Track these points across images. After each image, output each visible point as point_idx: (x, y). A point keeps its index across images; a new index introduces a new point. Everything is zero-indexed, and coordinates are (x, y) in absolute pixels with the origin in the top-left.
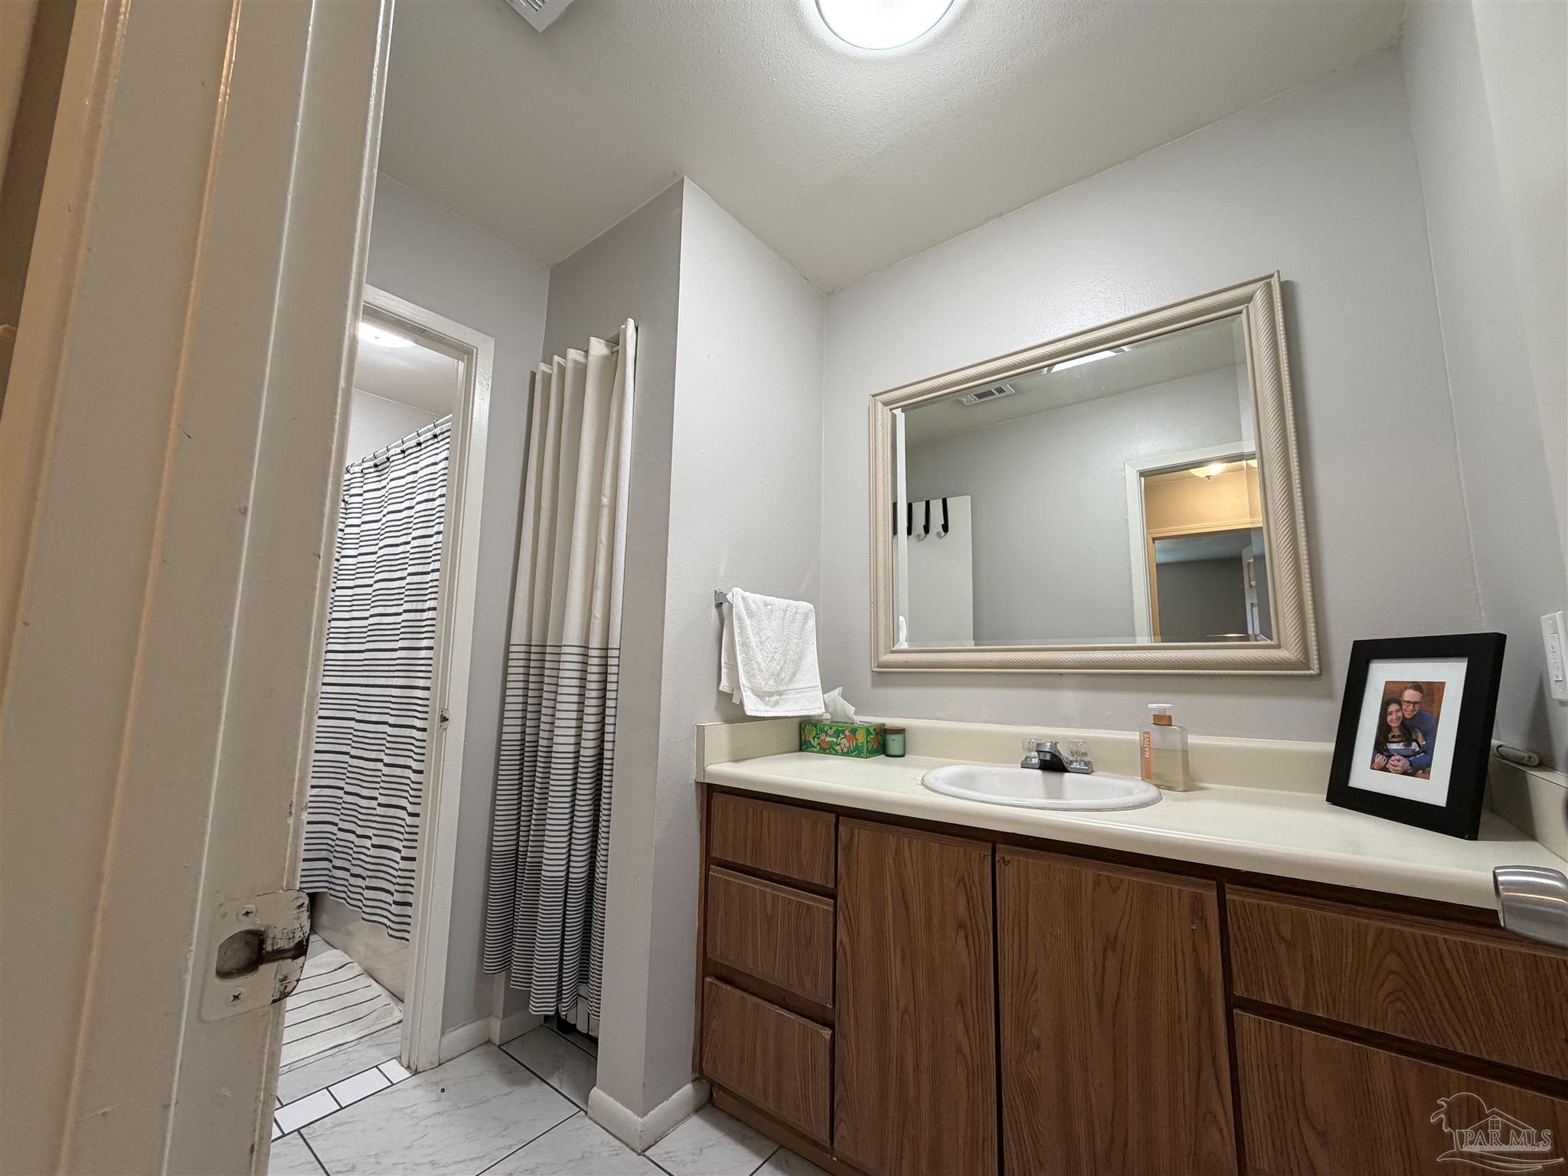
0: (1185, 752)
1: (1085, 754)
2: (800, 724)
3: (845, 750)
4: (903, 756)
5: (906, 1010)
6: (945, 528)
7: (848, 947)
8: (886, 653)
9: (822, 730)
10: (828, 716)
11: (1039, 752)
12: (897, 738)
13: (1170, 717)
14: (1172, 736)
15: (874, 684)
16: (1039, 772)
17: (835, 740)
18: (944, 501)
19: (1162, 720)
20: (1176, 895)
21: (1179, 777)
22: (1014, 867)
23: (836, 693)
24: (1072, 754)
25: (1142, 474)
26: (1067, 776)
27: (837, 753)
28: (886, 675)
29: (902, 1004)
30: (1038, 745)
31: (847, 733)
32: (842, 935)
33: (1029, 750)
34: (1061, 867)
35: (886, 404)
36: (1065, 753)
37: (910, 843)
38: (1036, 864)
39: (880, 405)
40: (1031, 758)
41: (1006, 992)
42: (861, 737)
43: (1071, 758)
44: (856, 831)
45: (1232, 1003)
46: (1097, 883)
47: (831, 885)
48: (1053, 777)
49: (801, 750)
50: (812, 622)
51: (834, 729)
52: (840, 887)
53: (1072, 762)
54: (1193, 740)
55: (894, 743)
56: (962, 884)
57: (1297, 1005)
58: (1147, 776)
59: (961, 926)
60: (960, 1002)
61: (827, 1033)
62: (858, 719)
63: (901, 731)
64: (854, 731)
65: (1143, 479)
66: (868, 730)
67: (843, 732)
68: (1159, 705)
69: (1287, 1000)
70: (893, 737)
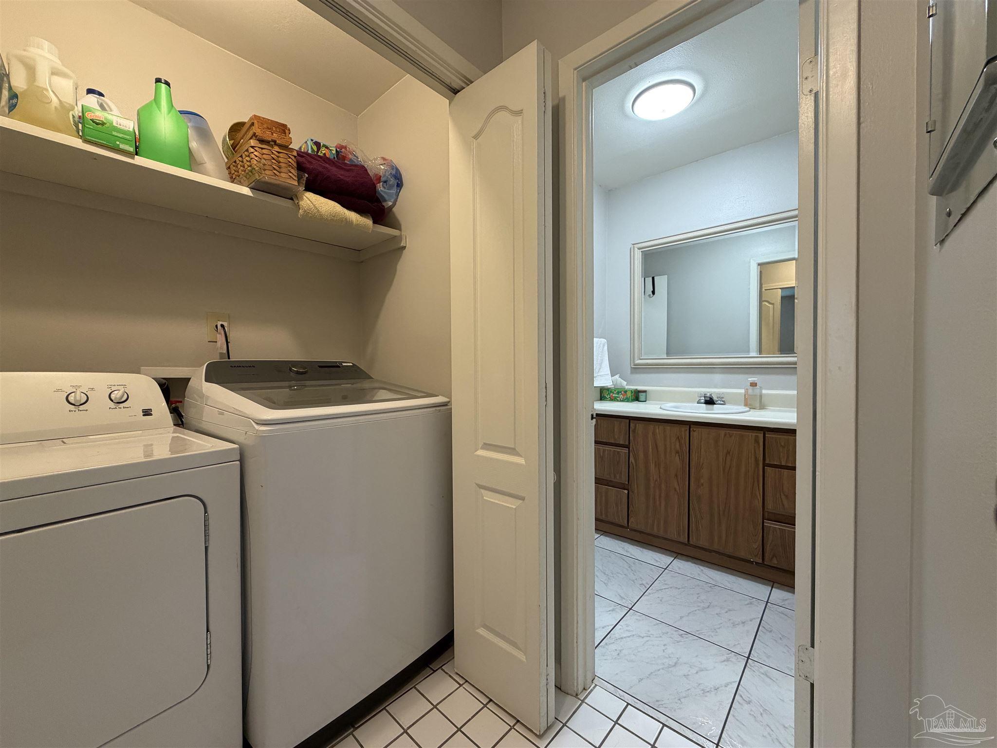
0: (761, 396)
1: (723, 398)
2: (601, 390)
3: (622, 399)
4: (645, 401)
5: (656, 480)
6: (653, 292)
7: (634, 464)
8: (638, 360)
9: (611, 392)
10: (613, 386)
11: (705, 397)
12: (644, 394)
13: (756, 383)
14: (757, 391)
15: (632, 373)
16: (704, 405)
17: (617, 395)
18: (653, 278)
19: (753, 385)
20: (750, 436)
21: (758, 405)
22: (696, 433)
23: (617, 377)
24: (718, 398)
25: (759, 264)
26: (715, 405)
27: (618, 401)
28: (637, 369)
29: (655, 479)
30: (705, 394)
31: (623, 393)
32: (632, 459)
33: (701, 397)
34: (713, 431)
35: (639, 249)
36: (715, 398)
37: (659, 427)
38: (705, 430)
39: (636, 249)
40: (701, 400)
41: (693, 471)
42: (629, 394)
43: (717, 399)
44: (637, 425)
45: (764, 465)
46: (725, 435)
47: (627, 443)
48: (710, 406)
49: (601, 400)
50: (606, 348)
51: (617, 391)
52: (631, 444)
53: (717, 401)
54: (764, 392)
55: (642, 396)
56: (678, 440)
57: (783, 464)
58: (746, 405)
59: (677, 452)
60: (676, 475)
61: (626, 492)
62: (627, 387)
63: (645, 392)
64: (626, 392)
65: (759, 267)
66: (632, 391)
67: (621, 392)
68: (752, 379)
69: (781, 463)
70: (642, 394)
